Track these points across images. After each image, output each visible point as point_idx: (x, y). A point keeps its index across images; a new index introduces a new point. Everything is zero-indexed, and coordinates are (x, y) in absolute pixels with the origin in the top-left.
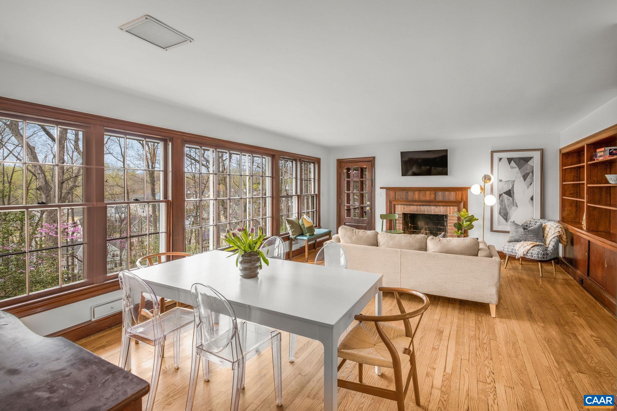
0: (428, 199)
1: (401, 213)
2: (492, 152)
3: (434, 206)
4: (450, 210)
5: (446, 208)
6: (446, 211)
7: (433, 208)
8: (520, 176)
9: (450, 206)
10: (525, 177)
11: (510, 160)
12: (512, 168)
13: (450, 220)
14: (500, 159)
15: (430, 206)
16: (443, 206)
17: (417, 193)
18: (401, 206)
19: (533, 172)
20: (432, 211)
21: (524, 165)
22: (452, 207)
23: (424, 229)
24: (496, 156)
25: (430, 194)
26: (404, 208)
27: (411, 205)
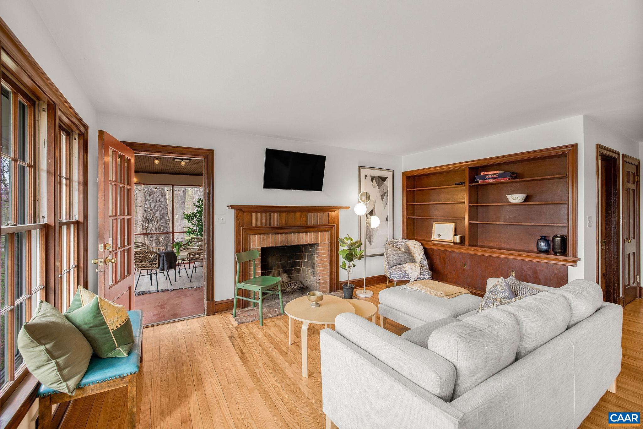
0: (298, 223)
1: (260, 248)
2: (360, 167)
3: (303, 232)
4: (321, 236)
5: (317, 235)
6: (317, 238)
7: (302, 235)
8: (379, 195)
9: (321, 231)
10: (383, 196)
11: (373, 178)
12: (374, 187)
13: (321, 250)
14: (366, 176)
15: (298, 233)
16: (314, 232)
17: (284, 215)
18: (259, 236)
19: (387, 191)
20: (301, 240)
21: (382, 184)
22: (323, 233)
23: (275, 267)
24: (364, 172)
25: (301, 217)
26: (263, 240)
27: (273, 234)
